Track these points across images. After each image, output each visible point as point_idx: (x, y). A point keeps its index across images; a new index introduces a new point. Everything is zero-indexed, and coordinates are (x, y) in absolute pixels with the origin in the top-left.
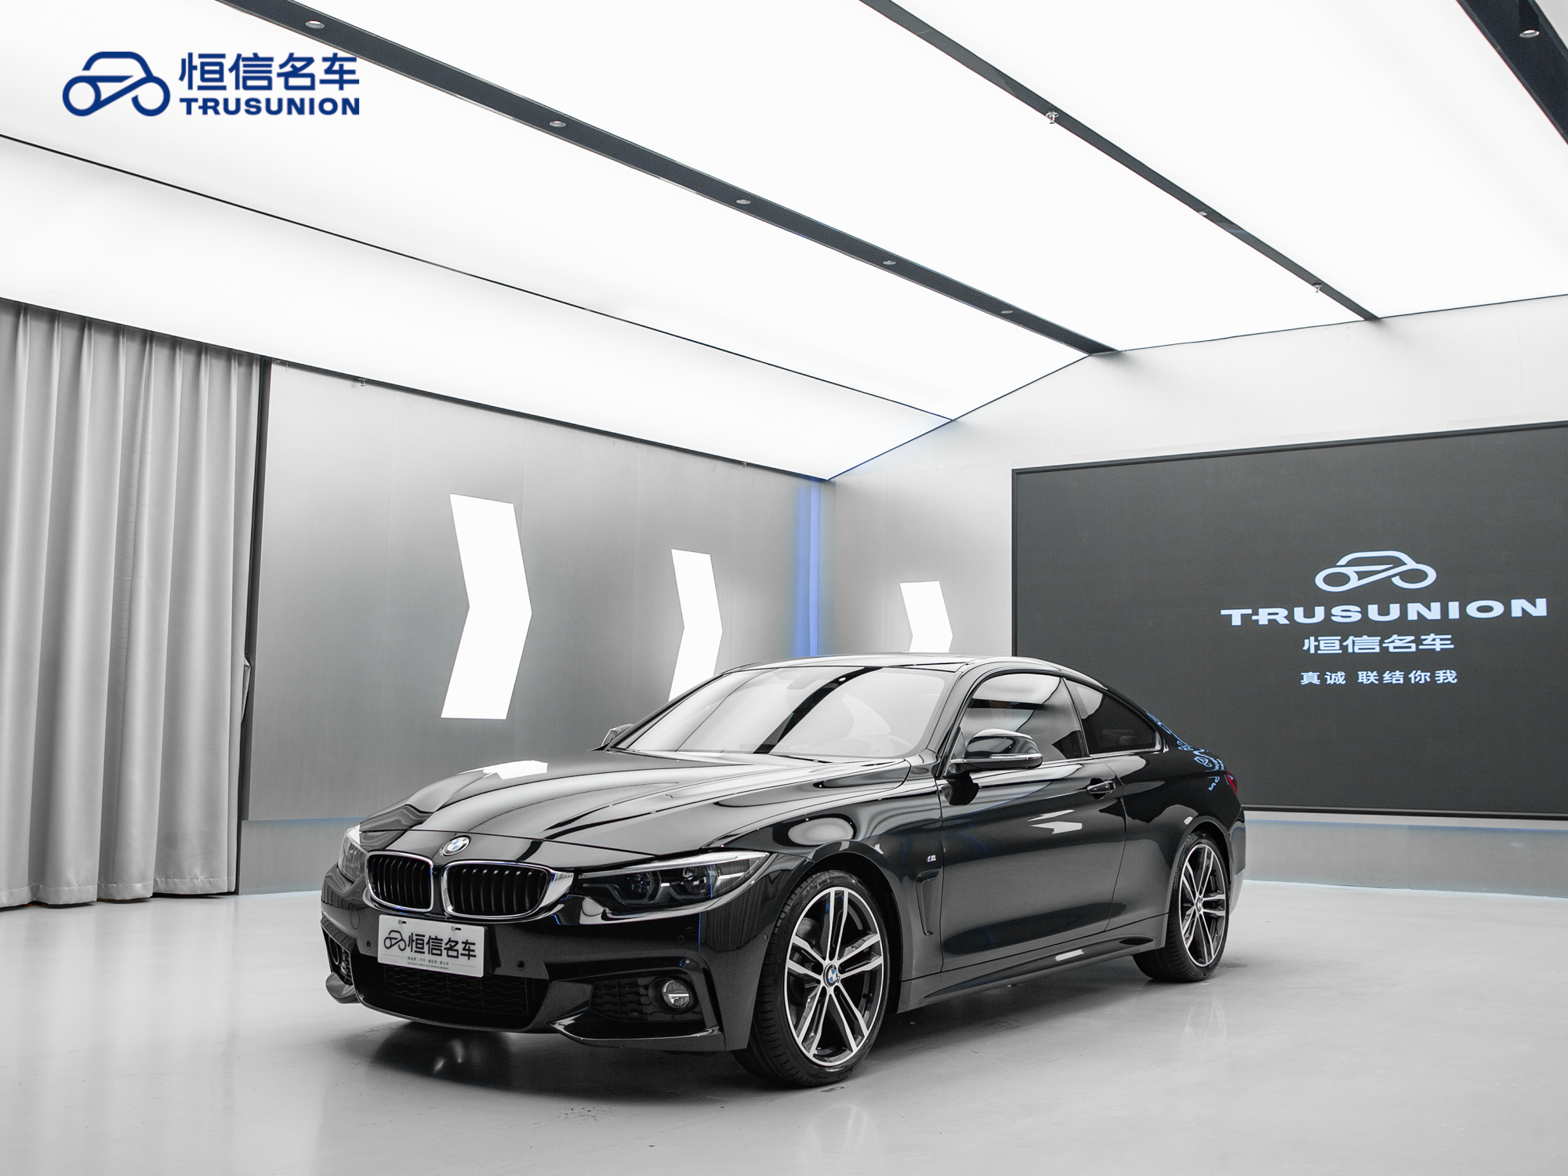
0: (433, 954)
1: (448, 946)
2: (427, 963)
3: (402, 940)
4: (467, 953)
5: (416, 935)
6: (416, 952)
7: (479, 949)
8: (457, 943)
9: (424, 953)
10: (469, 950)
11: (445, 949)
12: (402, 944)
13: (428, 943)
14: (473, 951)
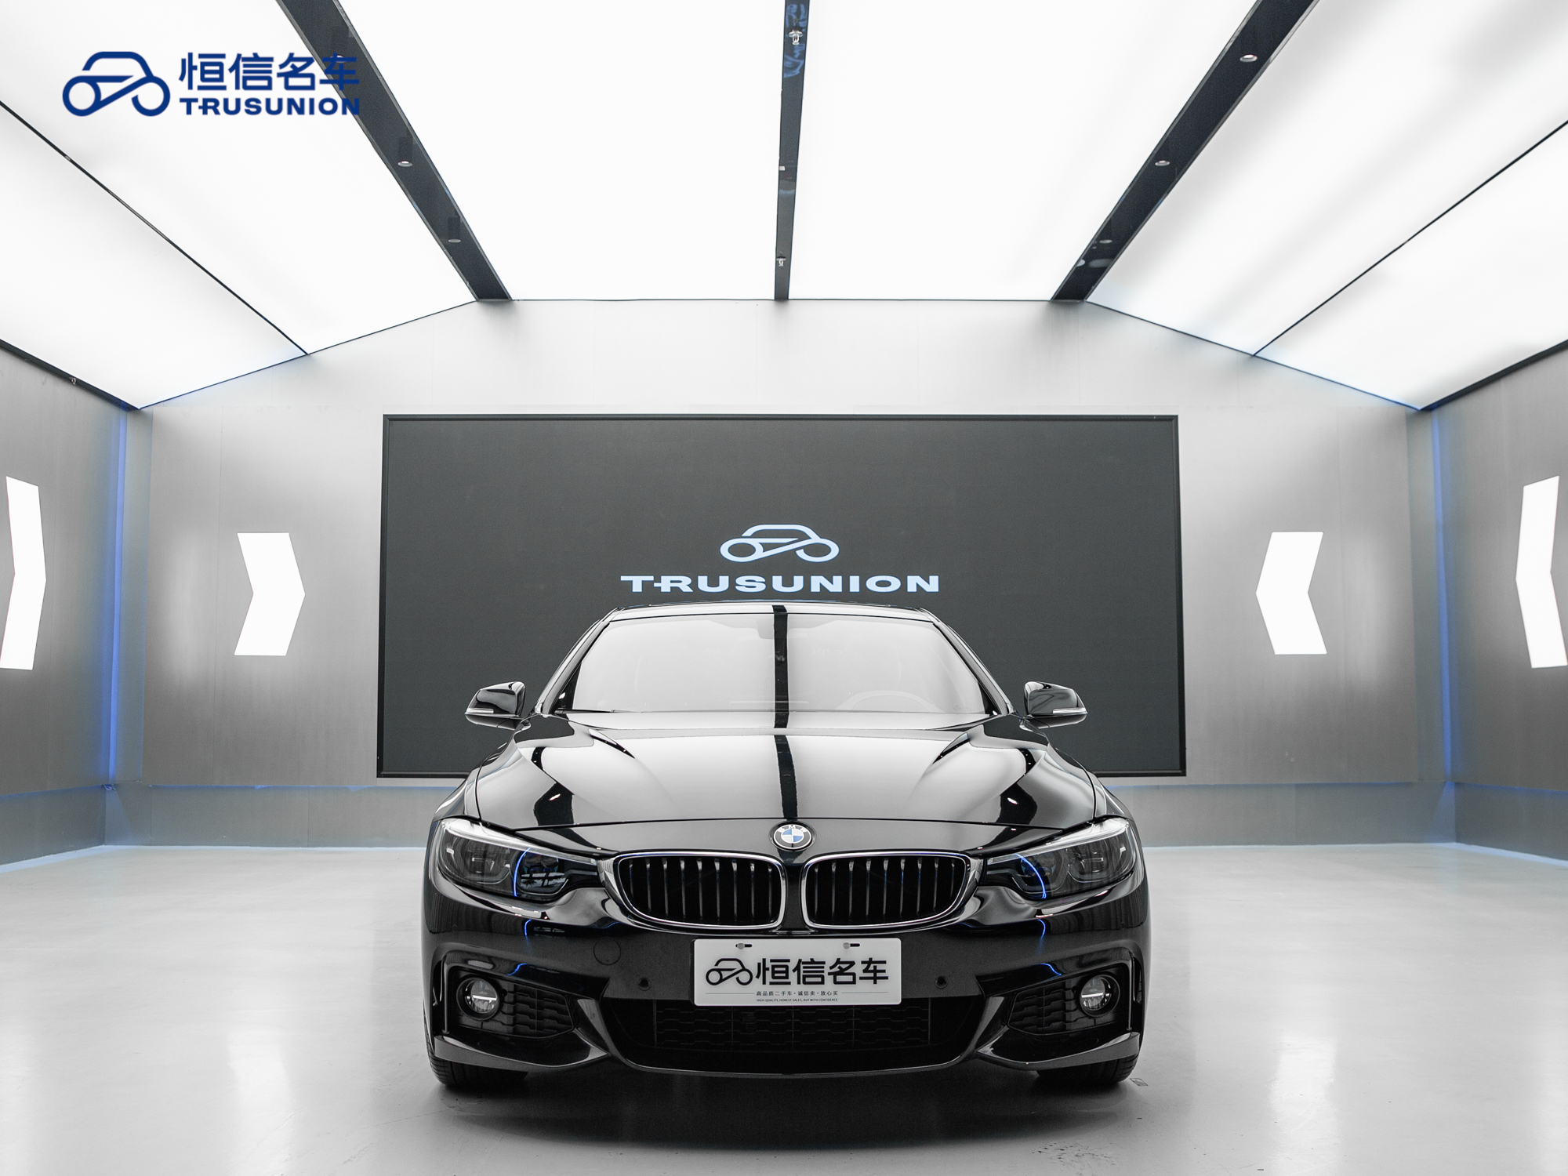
0: (805, 983)
1: (836, 969)
2: (796, 996)
3: (744, 969)
4: (872, 975)
5: (772, 961)
6: (771, 983)
7: (894, 969)
8: (852, 964)
9: (789, 983)
10: (875, 971)
11: (830, 974)
12: (744, 977)
13: (797, 968)
14: (884, 971)
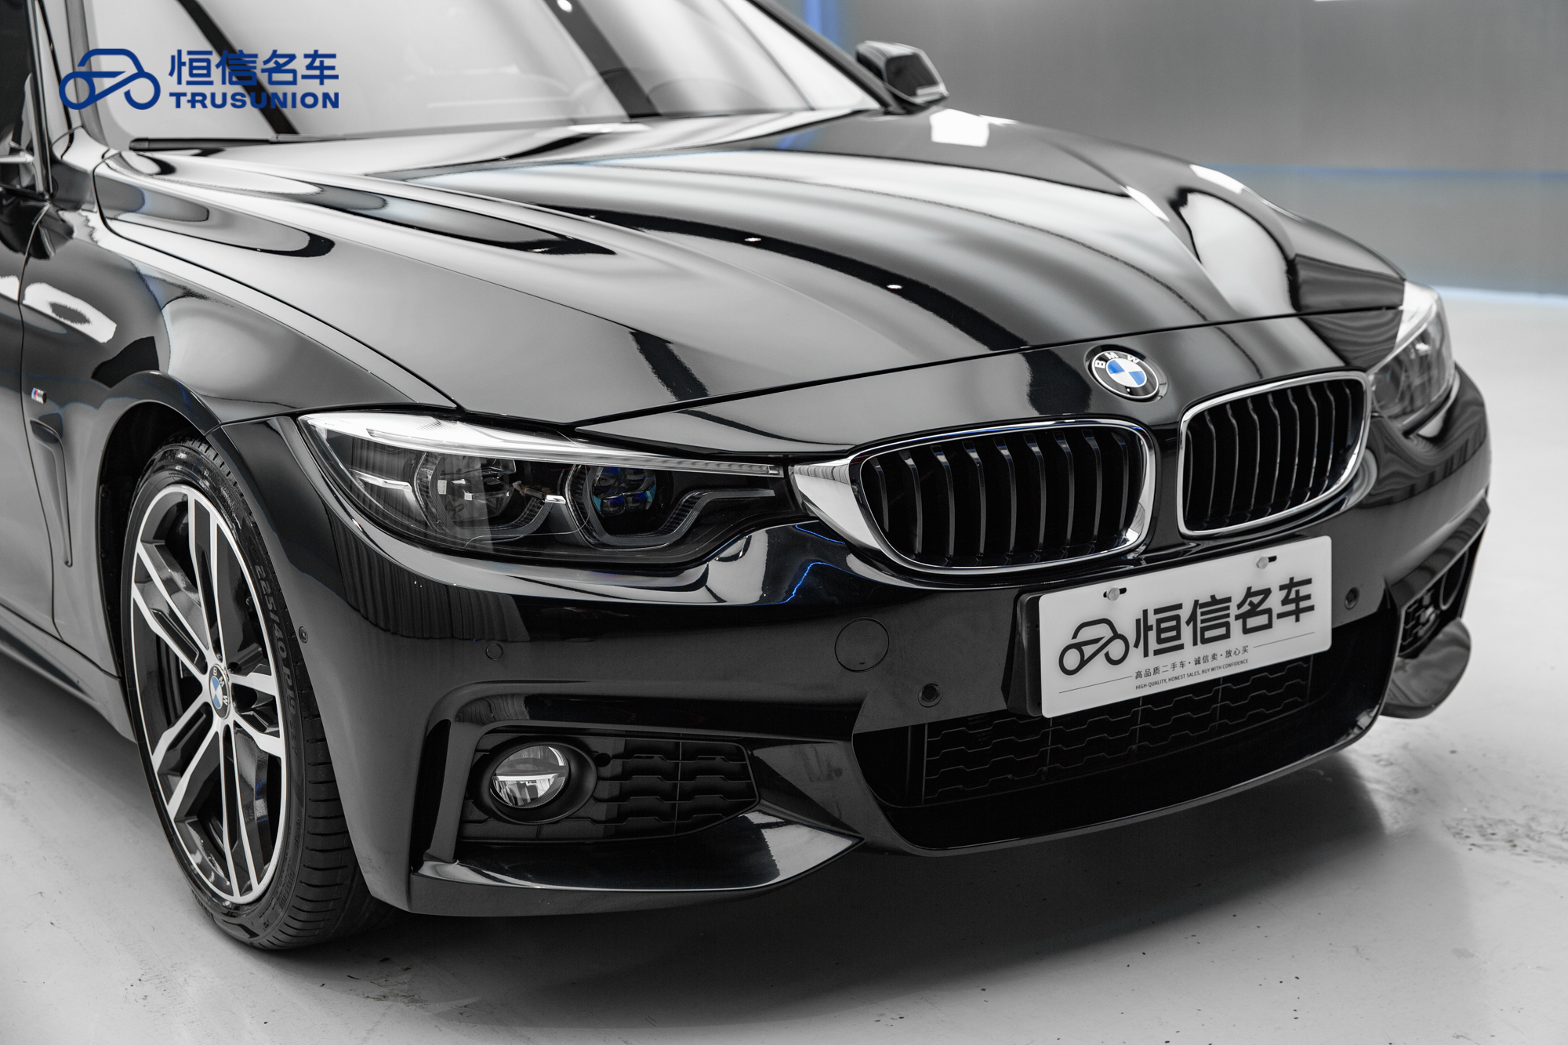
0: (1205, 641)
1: (1246, 607)
2: (1191, 668)
3: (1116, 636)
4: (1292, 607)
5: (1157, 611)
6: (1156, 652)
7: (1322, 593)
8: (1267, 592)
9: (1181, 646)
10: (1299, 599)
11: (1237, 617)
12: (1116, 649)
13: (1192, 618)
14: (1308, 597)
